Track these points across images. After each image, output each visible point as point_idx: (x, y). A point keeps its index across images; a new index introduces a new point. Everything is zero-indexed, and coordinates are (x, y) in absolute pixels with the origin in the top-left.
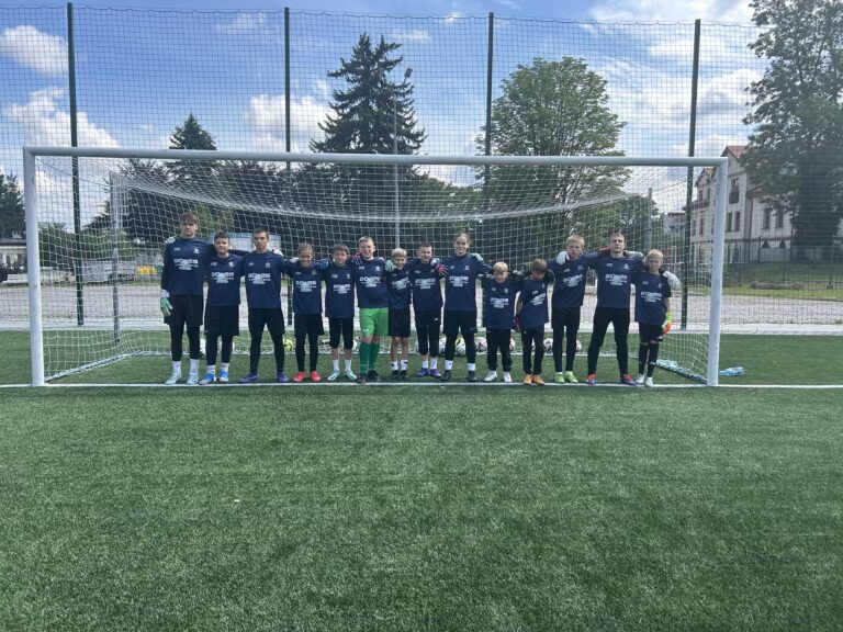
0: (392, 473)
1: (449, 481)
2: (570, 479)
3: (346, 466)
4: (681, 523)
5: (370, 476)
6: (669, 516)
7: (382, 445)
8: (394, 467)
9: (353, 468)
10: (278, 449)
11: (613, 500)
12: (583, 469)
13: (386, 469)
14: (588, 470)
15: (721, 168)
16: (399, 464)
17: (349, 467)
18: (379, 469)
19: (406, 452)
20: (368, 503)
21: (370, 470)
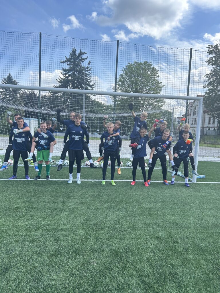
0: (65, 225)
1: (89, 229)
2: (140, 227)
3: (45, 221)
4: (186, 251)
5: (55, 226)
6: (181, 247)
7: (63, 210)
8: (66, 221)
9: (48, 222)
10: (17, 212)
11: (158, 238)
12: (146, 222)
13: (62, 222)
14: (148, 222)
15: (200, 101)
16: (69, 219)
17: (46, 221)
18: (60, 222)
19: (73, 213)
20: (51, 241)
21: (55, 223)
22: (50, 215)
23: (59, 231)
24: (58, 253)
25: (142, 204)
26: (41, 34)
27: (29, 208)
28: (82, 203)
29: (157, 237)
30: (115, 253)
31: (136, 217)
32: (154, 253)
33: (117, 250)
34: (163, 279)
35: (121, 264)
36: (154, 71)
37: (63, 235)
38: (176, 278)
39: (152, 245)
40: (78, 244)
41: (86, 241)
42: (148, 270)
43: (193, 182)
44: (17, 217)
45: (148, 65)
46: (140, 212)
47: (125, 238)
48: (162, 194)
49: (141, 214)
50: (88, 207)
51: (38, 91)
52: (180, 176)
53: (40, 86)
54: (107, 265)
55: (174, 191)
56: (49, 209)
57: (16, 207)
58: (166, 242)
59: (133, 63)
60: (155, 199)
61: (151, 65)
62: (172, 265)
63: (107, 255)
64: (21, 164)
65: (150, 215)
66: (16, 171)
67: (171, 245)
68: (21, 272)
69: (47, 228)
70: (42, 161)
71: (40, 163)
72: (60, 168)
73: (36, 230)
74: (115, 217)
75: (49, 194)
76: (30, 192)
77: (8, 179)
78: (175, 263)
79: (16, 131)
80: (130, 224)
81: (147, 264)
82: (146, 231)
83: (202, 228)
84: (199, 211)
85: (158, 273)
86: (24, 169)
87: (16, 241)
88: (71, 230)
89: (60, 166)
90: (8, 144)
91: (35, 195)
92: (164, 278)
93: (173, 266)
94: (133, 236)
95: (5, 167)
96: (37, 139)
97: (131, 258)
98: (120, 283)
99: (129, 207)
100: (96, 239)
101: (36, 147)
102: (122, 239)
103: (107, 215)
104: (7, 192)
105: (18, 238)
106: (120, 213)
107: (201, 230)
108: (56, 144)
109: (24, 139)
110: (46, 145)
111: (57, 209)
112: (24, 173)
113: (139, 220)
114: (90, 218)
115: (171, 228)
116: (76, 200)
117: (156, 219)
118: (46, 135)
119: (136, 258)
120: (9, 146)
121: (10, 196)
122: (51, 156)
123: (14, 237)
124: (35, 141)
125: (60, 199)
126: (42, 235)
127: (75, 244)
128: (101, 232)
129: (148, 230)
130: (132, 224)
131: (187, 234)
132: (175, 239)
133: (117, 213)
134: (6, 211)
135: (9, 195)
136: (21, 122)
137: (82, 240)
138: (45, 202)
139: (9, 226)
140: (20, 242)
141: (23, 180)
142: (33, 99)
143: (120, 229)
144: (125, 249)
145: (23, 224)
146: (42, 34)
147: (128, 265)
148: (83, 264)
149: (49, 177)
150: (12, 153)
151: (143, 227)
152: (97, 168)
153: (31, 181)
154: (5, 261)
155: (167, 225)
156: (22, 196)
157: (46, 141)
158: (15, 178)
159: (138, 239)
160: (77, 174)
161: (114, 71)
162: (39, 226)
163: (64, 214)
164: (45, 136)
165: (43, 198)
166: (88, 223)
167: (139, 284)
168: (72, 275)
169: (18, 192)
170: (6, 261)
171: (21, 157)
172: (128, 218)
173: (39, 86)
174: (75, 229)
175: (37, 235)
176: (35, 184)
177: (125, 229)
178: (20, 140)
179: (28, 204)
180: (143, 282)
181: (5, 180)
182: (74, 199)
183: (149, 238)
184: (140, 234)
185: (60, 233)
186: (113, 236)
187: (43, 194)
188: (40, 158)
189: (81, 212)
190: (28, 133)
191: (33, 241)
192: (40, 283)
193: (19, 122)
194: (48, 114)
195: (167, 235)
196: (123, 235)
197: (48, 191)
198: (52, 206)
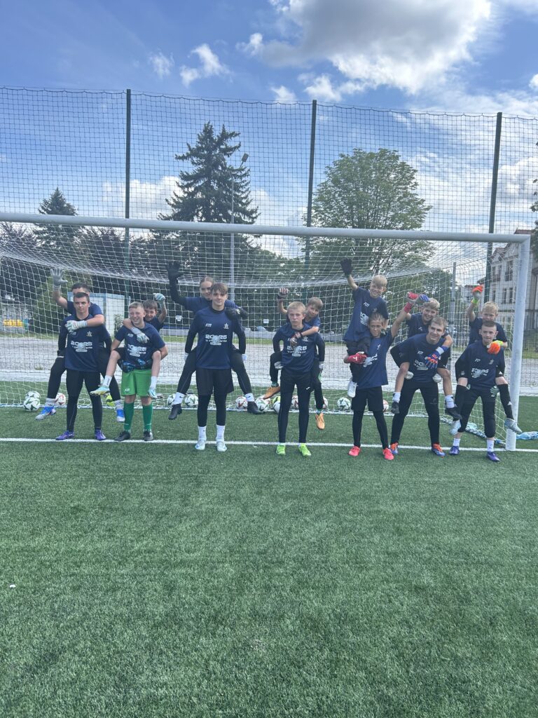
0: (188, 552)
1: (247, 562)
2: (373, 560)
3: (142, 541)
4: (491, 624)
5: (164, 555)
6: (478, 613)
7: (184, 515)
8: (192, 542)
9: (148, 543)
10: (76, 518)
11: (418, 589)
12: (388, 548)
13: (183, 546)
14: (392, 549)
15: (524, 246)
16: (198, 538)
17: (145, 542)
18: (177, 545)
19: (208, 523)
20: (156, 590)
21: (166, 546)
22: (153, 527)
23: (176, 566)
24: (173, 619)
25: (378, 502)
26: (129, 91)
27: (104, 509)
28: (229, 498)
29: (416, 587)
30: (312, 624)
31: (363, 536)
32: (410, 627)
33: (315, 616)
34: (433, 693)
35: (326, 652)
36: (406, 174)
37: (185, 576)
38: (465, 692)
39: (405, 607)
40: (220, 599)
41: (241, 592)
42: (393, 670)
43: (507, 449)
44: (76, 531)
45: (389, 158)
46: (372, 523)
47: (335, 587)
48: (427, 479)
49: (376, 528)
50: (245, 509)
51: (124, 229)
52: (472, 433)
53: (127, 216)
54: (292, 653)
55: (458, 472)
56: (150, 511)
57: (74, 508)
58: (439, 600)
59: (351, 155)
60: (410, 490)
61: (397, 157)
62: (455, 658)
63: (291, 627)
64: (84, 404)
65: (398, 531)
66: (73, 421)
67: (452, 607)
68: (86, 663)
69: (147, 559)
70: (132, 397)
71: (128, 401)
72: (176, 412)
73: (120, 563)
74: (310, 533)
75: (150, 477)
76: (106, 470)
77: (54, 440)
78: (464, 654)
79: (73, 325)
80: (348, 553)
81: (393, 653)
82: (389, 570)
83: (532, 566)
84: (524, 523)
85: (419, 677)
86: (91, 416)
87: (75, 589)
88: (204, 565)
89: (177, 409)
90: (56, 356)
91: (119, 479)
92: (436, 691)
93: (458, 662)
94: (357, 582)
95: (49, 410)
96: (122, 345)
97: (352, 638)
98: (324, 699)
99: (346, 510)
100: (265, 587)
101: (119, 362)
102: (327, 589)
103: (290, 529)
104: (52, 470)
105: (78, 580)
106: (322, 525)
107: (531, 571)
108: (166, 355)
109: (90, 343)
110: (142, 357)
111: (170, 513)
112: (92, 425)
113: (369, 542)
114: (249, 535)
115: (452, 564)
116: (215, 492)
117: (414, 540)
118: (144, 334)
119: (365, 638)
120: (57, 360)
121: (60, 481)
122: (153, 385)
123: (69, 578)
124: (118, 350)
125: (177, 487)
126: (135, 575)
127: (214, 598)
128: (277, 571)
129: (392, 569)
130: (352, 552)
131: (493, 581)
132: (463, 592)
133: (316, 525)
134: (49, 514)
135: (57, 478)
136: (83, 303)
137: (230, 590)
138: (142, 496)
139: (58, 553)
140: (82, 590)
141: (90, 443)
142: (111, 249)
143: (323, 565)
144: (336, 616)
145: (90, 548)
146: (132, 93)
147: (345, 655)
148: (235, 649)
149: (150, 436)
150: (64, 377)
151: (380, 559)
152: (264, 413)
153: (108, 443)
154: (47, 634)
155: (441, 558)
156: (87, 480)
157: (144, 349)
158: (70, 437)
159: (369, 589)
160: (216, 429)
161: (304, 175)
162: (127, 553)
163: (188, 525)
164: (142, 336)
165: (137, 484)
166: (245, 549)
167: (372, 703)
168: (208, 675)
169: (77, 471)
170: (50, 635)
171: (84, 388)
172: (344, 538)
173: (124, 218)
174: (213, 562)
175: (122, 575)
176: (116, 451)
177: (335, 566)
178: (81, 347)
179: (100, 499)
180: (384, 699)
181: (47, 442)
182: (211, 488)
183: (396, 588)
184: (373, 578)
185: (178, 571)
186: (306, 582)
187: (137, 477)
188: (129, 390)
189: (227, 522)
190: (100, 330)
191: (114, 590)
192: (131, 691)
193: (78, 303)
194: (146, 283)
195: (442, 582)
196: (332, 579)
197: (147, 468)
198: (158, 504)
